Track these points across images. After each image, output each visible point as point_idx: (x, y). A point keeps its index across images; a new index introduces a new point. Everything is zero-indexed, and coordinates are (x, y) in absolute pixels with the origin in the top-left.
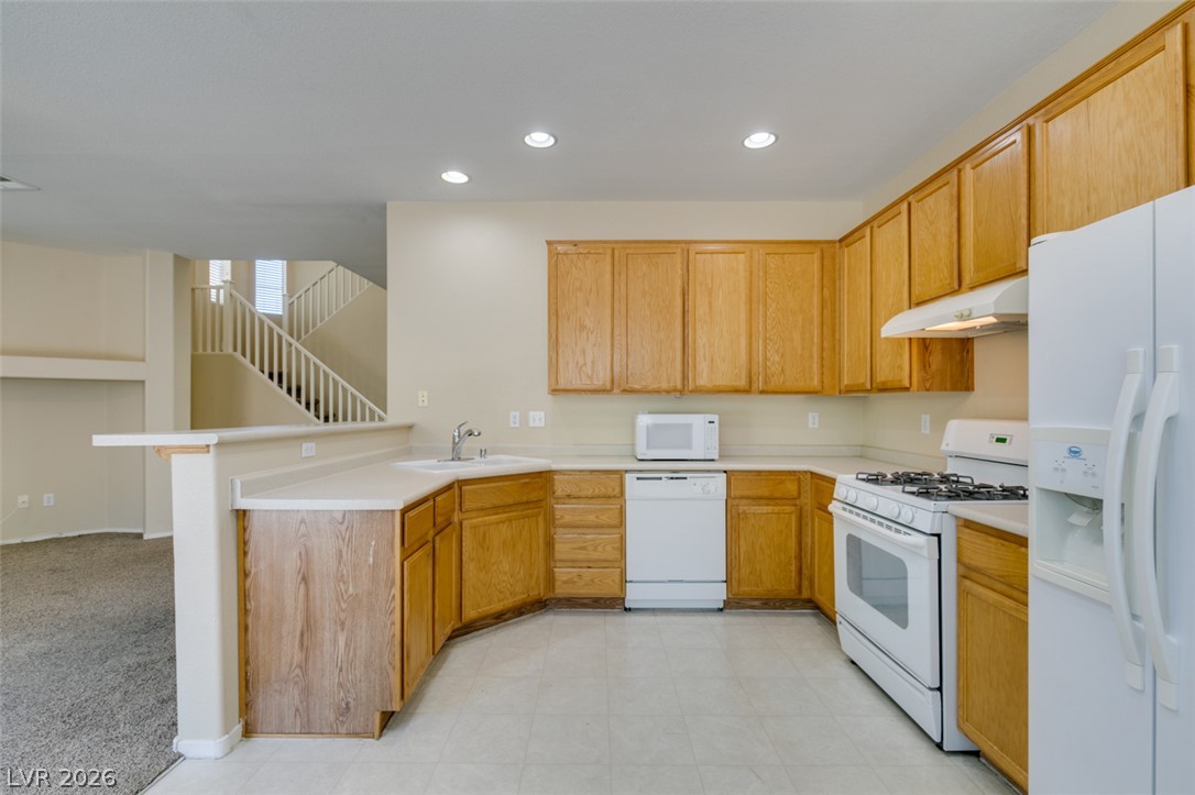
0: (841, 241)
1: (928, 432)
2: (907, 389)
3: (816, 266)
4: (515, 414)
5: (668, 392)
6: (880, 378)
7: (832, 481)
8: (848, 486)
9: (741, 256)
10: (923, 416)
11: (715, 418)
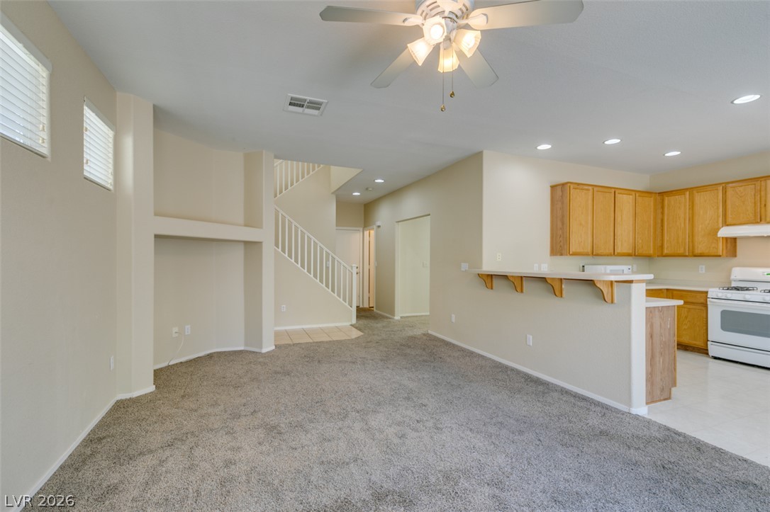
0: (659, 193)
1: (704, 272)
2: (720, 256)
3: (652, 204)
4: (536, 265)
5: (608, 255)
6: (698, 251)
7: (707, 292)
8: (713, 292)
9: (631, 196)
10: (700, 266)
11: (630, 267)
